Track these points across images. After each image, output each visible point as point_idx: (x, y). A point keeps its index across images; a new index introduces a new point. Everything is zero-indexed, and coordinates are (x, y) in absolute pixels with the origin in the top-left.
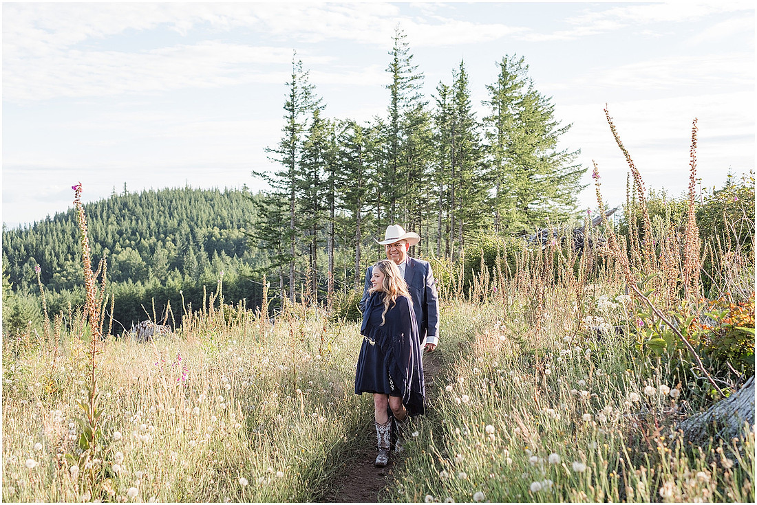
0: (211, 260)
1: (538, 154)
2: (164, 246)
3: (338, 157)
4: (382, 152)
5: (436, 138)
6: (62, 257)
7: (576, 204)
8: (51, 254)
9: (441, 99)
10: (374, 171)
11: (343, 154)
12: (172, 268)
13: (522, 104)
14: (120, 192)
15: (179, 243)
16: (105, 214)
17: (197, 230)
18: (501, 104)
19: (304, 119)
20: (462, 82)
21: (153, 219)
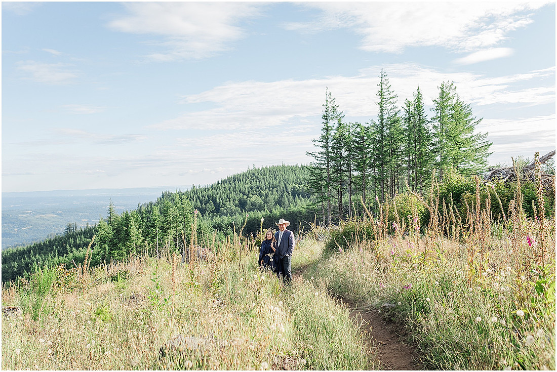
0: (295, 199)
1: (463, 137)
2: (272, 194)
3: (352, 143)
4: (375, 139)
5: (405, 130)
6: (224, 200)
7: (486, 163)
8: (219, 199)
9: (407, 109)
10: (371, 150)
11: (354, 141)
12: (276, 204)
13: (453, 108)
14: (251, 168)
15: (279, 192)
16: (244, 179)
17: (288, 185)
18: (441, 109)
19: (333, 123)
20: (419, 99)
21: (267, 181)
